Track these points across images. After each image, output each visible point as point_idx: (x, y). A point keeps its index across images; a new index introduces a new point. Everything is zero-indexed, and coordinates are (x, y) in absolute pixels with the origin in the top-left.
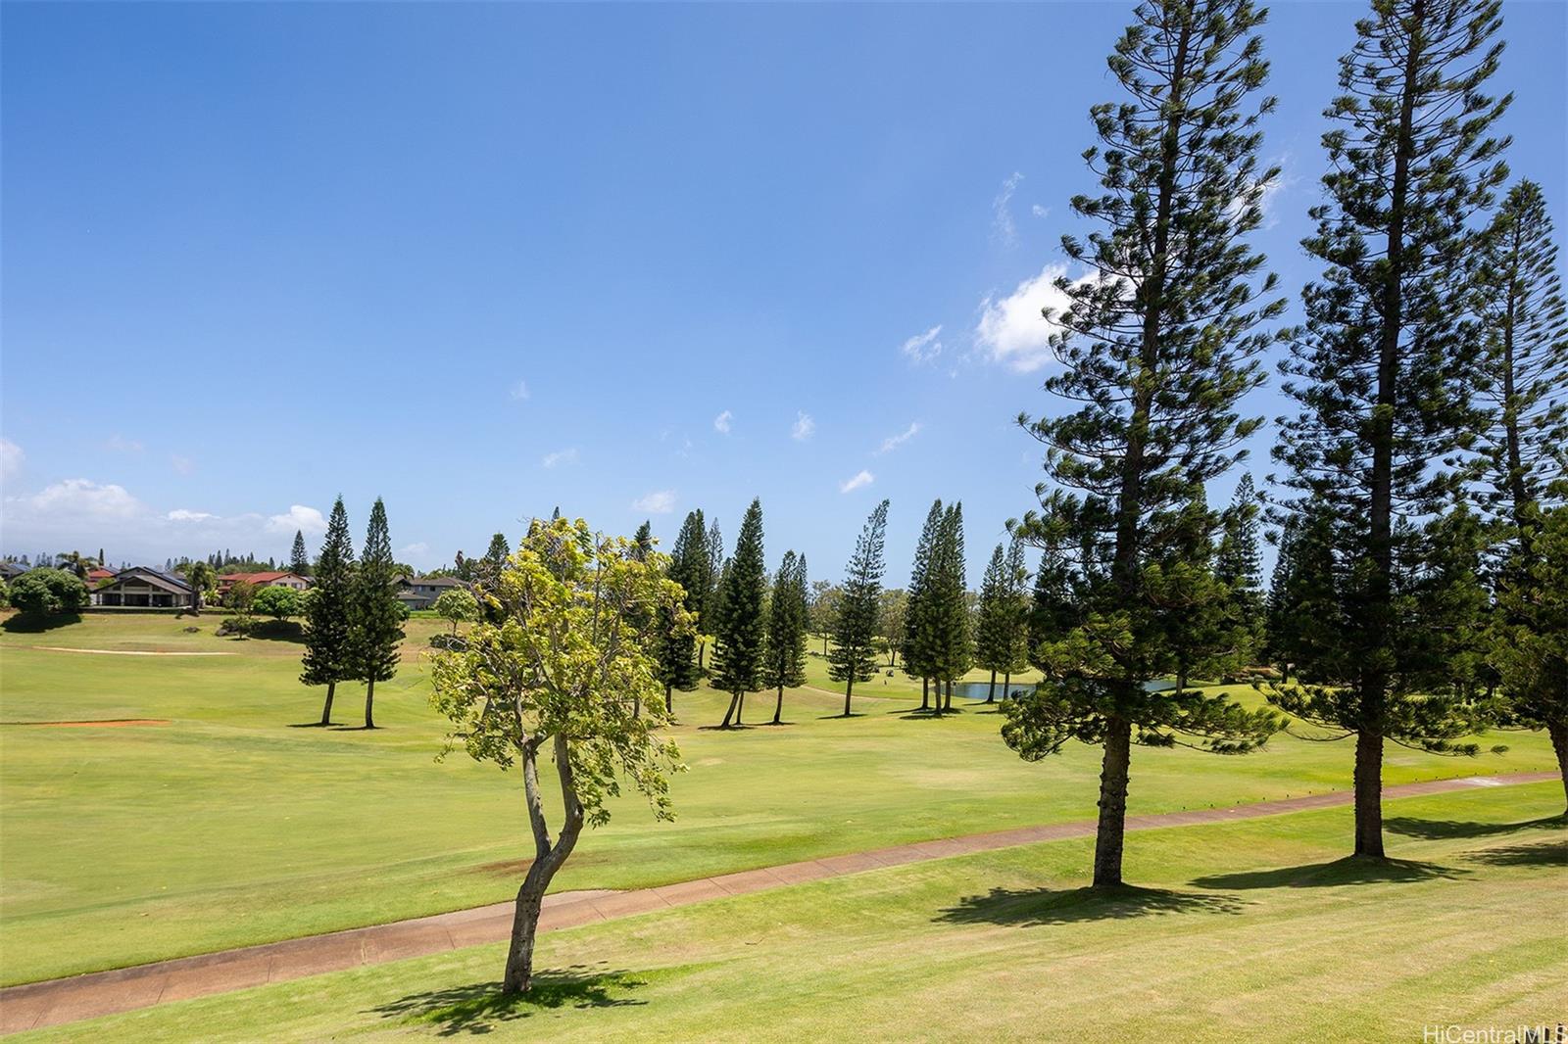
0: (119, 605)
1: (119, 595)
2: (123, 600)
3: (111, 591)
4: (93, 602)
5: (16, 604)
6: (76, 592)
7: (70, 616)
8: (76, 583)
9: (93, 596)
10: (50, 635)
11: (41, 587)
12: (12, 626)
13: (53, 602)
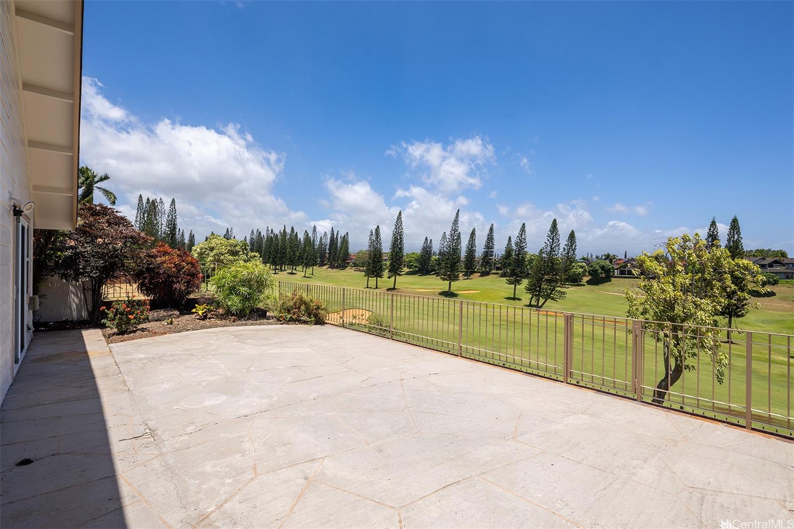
0: (625, 274)
1: (625, 270)
2: (626, 273)
3: (622, 269)
4: (616, 274)
5: (590, 274)
6: (610, 269)
7: (607, 279)
8: (609, 265)
9: (616, 271)
10: (601, 287)
11: (598, 268)
12: (589, 282)
13: (602, 274)
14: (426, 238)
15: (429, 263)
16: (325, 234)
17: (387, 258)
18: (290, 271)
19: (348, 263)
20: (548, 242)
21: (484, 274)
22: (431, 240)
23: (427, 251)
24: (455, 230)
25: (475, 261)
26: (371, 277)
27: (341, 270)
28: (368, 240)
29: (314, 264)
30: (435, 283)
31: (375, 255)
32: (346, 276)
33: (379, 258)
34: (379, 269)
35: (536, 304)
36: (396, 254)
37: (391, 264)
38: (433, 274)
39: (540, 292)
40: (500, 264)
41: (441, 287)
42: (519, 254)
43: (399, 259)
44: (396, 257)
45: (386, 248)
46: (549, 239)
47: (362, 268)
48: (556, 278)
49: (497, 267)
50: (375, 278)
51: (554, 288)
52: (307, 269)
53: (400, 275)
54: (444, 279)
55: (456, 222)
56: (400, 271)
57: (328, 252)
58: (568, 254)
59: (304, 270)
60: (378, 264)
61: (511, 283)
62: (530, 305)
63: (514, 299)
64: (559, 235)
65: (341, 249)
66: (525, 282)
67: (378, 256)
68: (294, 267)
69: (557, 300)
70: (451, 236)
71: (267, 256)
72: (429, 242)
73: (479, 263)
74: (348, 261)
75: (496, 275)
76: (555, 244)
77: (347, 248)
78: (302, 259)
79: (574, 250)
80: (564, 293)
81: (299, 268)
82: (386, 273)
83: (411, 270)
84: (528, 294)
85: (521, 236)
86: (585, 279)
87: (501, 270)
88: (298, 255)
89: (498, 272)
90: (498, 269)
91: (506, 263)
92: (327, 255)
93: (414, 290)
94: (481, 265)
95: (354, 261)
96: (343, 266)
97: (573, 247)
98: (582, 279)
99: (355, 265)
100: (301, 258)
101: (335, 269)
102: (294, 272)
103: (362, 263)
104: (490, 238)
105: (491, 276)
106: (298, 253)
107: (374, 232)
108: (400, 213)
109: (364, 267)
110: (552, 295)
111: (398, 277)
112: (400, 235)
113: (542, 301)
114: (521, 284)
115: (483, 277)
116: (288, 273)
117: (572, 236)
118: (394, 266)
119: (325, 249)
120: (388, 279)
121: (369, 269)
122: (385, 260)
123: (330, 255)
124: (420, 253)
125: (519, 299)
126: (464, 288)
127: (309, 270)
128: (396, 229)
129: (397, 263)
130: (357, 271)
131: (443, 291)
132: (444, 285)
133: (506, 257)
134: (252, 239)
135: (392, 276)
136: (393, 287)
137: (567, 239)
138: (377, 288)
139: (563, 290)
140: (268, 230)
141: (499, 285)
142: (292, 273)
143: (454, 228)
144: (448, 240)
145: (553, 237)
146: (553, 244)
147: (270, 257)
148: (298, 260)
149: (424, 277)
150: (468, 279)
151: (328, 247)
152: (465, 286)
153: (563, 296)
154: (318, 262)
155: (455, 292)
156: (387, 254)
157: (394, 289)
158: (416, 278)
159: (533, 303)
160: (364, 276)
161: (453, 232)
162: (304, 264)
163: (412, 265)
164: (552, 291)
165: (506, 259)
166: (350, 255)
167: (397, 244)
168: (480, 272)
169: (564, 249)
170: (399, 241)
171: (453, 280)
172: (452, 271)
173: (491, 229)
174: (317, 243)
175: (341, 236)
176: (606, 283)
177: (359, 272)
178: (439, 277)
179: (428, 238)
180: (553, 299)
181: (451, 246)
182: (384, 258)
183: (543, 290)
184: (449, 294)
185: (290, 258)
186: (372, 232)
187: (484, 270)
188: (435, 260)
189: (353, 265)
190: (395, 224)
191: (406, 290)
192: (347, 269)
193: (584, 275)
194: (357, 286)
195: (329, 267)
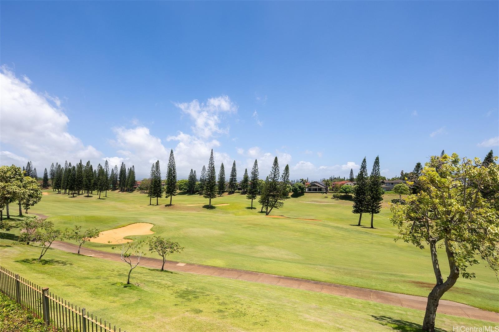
0: (311, 191)
1: (312, 189)
4: (306, 190)
5: (293, 191)
6: (303, 188)
7: (302, 194)
8: (303, 186)
9: (306, 189)
10: (299, 198)
11: (297, 187)
12: (293, 196)
13: (299, 191)
14: (192, 169)
15: (194, 186)
16: (116, 167)
17: (164, 184)
18: (87, 195)
19: (135, 188)
20: (272, 172)
21: (231, 193)
22: (195, 171)
23: (192, 178)
24: (212, 163)
25: (225, 184)
26: (153, 197)
27: (130, 192)
28: (151, 170)
29: (107, 189)
30: (200, 200)
31: (156, 181)
32: (133, 197)
33: (159, 183)
34: (159, 192)
35: (266, 211)
36: (171, 181)
37: (168, 188)
38: (197, 194)
39: (268, 203)
40: (241, 186)
41: (204, 202)
42: (254, 179)
43: (174, 184)
44: (171, 183)
45: (164, 176)
46: (273, 169)
47: (146, 191)
48: (278, 194)
49: (238, 188)
50: (156, 198)
51: (277, 200)
52: (101, 193)
53: (174, 195)
54: (206, 197)
55: (212, 158)
56: (175, 192)
57: (119, 180)
58: (285, 179)
59: (99, 194)
60: (158, 188)
61: (249, 198)
62: (262, 212)
63: (252, 208)
64: (279, 167)
65: (129, 178)
66: (258, 198)
67: (159, 182)
68: (90, 192)
69: (278, 208)
70: (210, 168)
71: (66, 184)
72: (194, 172)
73: (227, 186)
74: (135, 186)
75: (238, 193)
76: (277, 173)
77: (134, 177)
78: (97, 185)
79: (288, 177)
80: (282, 203)
81: (95, 192)
82: (164, 194)
83: (181, 191)
84: (261, 205)
85: (255, 168)
86: (290, 194)
87: (242, 190)
88: (93, 182)
89: (239, 191)
90: (239, 189)
91: (244, 185)
92: (118, 182)
93: (185, 205)
94: (229, 187)
95: (139, 186)
96: (131, 190)
97: (288, 175)
98: (288, 194)
99: (141, 189)
100: (95, 184)
101: (125, 192)
102: (89, 195)
103: (146, 187)
104: (234, 170)
105: (235, 194)
106: (93, 181)
107: (155, 165)
108: (172, 151)
109: (147, 190)
110: (275, 205)
111: (173, 197)
112: (174, 167)
113: (269, 209)
114: (255, 198)
115: (231, 195)
116: (85, 196)
117: (287, 168)
118: (170, 189)
119: (117, 178)
120: (166, 198)
121: (151, 192)
122: (163, 185)
123: (121, 182)
124: (188, 180)
125: (255, 208)
126: (219, 202)
127: (103, 194)
128: (170, 163)
129: (172, 187)
130: (142, 193)
131: (205, 205)
132: (206, 201)
133: (245, 181)
134: (52, 170)
135: (169, 196)
136: (169, 204)
137: (284, 169)
138: (157, 204)
139: (281, 201)
140: (66, 164)
141: (241, 199)
142: (88, 196)
143: (211, 163)
144: (207, 171)
145: (275, 168)
146: (275, 173)
147: (68, 184)
148: (93, 186)
149: (191, 196)
150: (221, 196)
151: (118, 176)
152: (220, 201)
153: (282, 205)
154: (111, 187)
155: (214, 206)
156: (164, 180)
157: (170, 205)
158: (186, 197)
159: (264, 210)
160: (148, 197)
161: (211, 165)
162: (98, 189)
163: (183, 188)
164: (276, 202)
165: (244, 183)
166: (137, 182)
167: (172, 173)
168: (228, 192)
169: (282, 176)
170: (173, 171)
171: (212, 198)
172: (211, 191)
173: (234, 164)
174: (110, 173)
175: (129, 168)
176: (302, 196)
177: (143, 194)
178: (202, 196)
179: (193, 170)
180: (276, 207)
181: (210, 175)
182: (162, 184)
183: (270, 202)
184: (209, 207)
185: (86, 185)
186: (153, 165)
187: (230, 190)
188: (199, 184)
189: (139, 189)
190: (168, 159)
191: (179, 205)
192: (134, 192)
193: (290, 192)
194: (142, 204)
195: (120, 191)
